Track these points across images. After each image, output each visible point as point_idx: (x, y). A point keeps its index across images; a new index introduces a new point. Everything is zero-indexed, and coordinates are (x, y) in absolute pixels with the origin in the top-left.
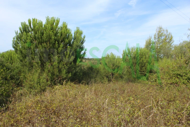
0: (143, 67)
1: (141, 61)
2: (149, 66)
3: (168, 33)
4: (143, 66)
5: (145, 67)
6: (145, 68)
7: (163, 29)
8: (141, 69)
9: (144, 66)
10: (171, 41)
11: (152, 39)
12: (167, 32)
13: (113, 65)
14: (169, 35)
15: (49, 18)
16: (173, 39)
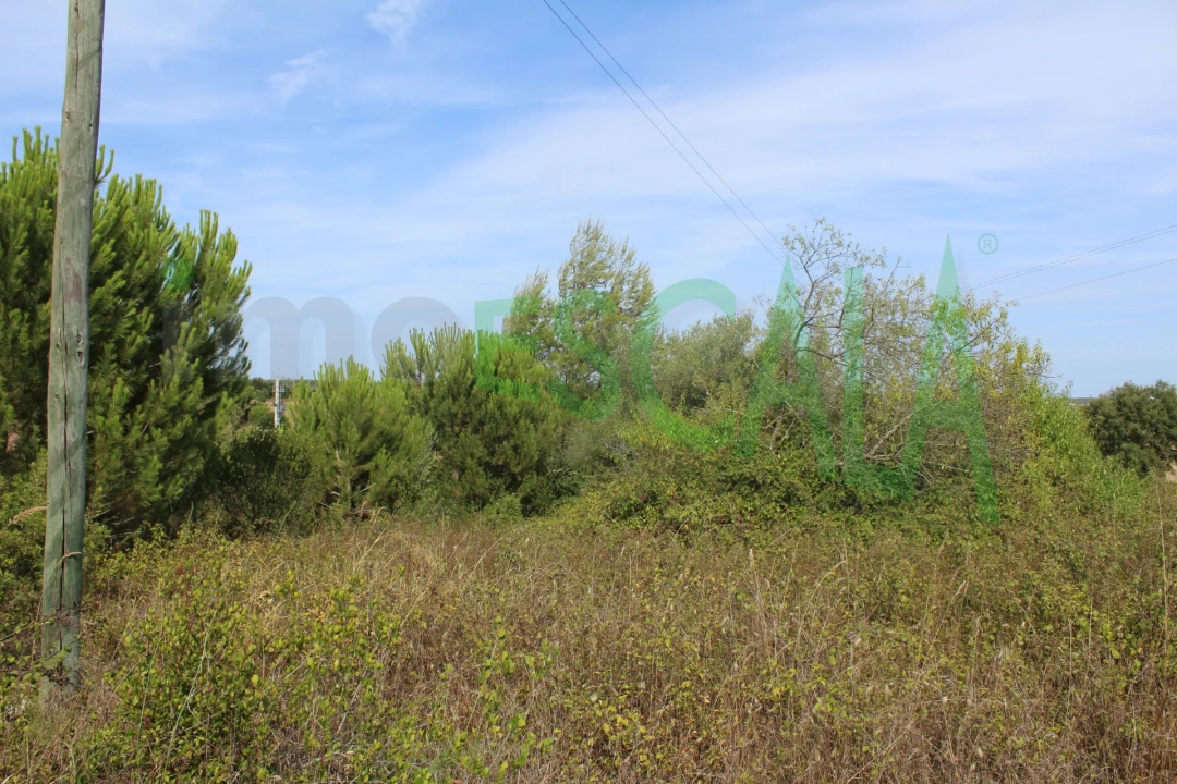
0: (499, 440)
1: (491, 406)
2: (532, 434)
3: (631, 269)
4: (501, 433)
5: (512, 442)
6: (515, 448)
7: (609, 243)
8: (492, 453)
9: (506, 437)
10: (645, 307)
11: (544, 292)
12: (629, 258)
13: (365, 430)
14: (638, 277)
15: (43, 139)
16: (652, 299)
